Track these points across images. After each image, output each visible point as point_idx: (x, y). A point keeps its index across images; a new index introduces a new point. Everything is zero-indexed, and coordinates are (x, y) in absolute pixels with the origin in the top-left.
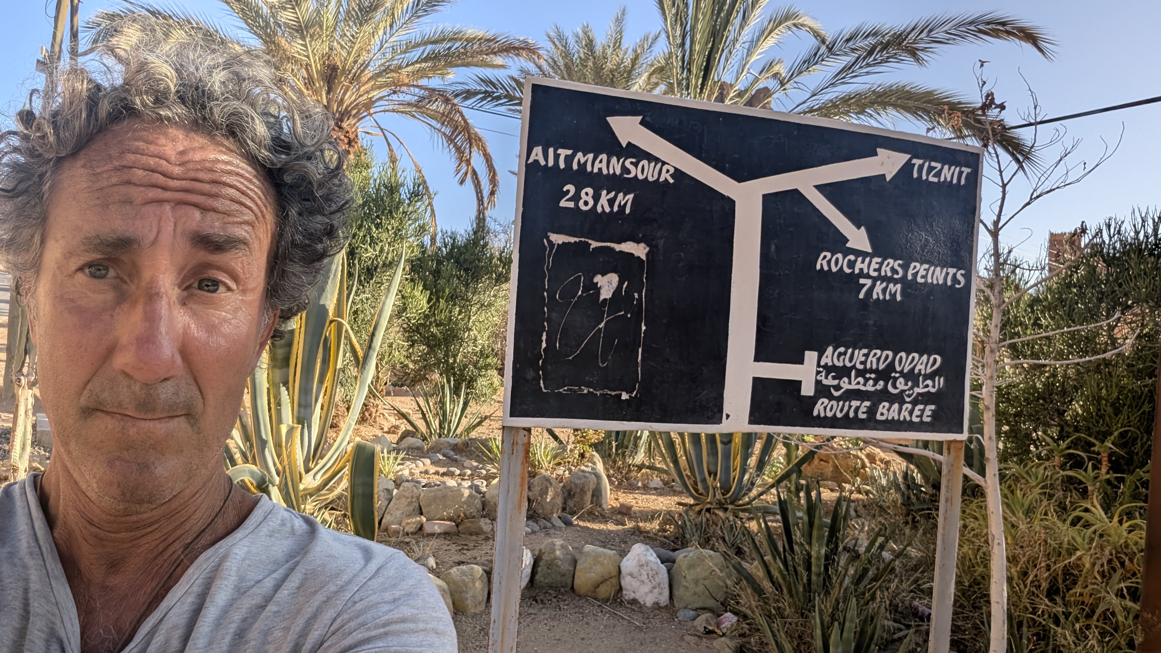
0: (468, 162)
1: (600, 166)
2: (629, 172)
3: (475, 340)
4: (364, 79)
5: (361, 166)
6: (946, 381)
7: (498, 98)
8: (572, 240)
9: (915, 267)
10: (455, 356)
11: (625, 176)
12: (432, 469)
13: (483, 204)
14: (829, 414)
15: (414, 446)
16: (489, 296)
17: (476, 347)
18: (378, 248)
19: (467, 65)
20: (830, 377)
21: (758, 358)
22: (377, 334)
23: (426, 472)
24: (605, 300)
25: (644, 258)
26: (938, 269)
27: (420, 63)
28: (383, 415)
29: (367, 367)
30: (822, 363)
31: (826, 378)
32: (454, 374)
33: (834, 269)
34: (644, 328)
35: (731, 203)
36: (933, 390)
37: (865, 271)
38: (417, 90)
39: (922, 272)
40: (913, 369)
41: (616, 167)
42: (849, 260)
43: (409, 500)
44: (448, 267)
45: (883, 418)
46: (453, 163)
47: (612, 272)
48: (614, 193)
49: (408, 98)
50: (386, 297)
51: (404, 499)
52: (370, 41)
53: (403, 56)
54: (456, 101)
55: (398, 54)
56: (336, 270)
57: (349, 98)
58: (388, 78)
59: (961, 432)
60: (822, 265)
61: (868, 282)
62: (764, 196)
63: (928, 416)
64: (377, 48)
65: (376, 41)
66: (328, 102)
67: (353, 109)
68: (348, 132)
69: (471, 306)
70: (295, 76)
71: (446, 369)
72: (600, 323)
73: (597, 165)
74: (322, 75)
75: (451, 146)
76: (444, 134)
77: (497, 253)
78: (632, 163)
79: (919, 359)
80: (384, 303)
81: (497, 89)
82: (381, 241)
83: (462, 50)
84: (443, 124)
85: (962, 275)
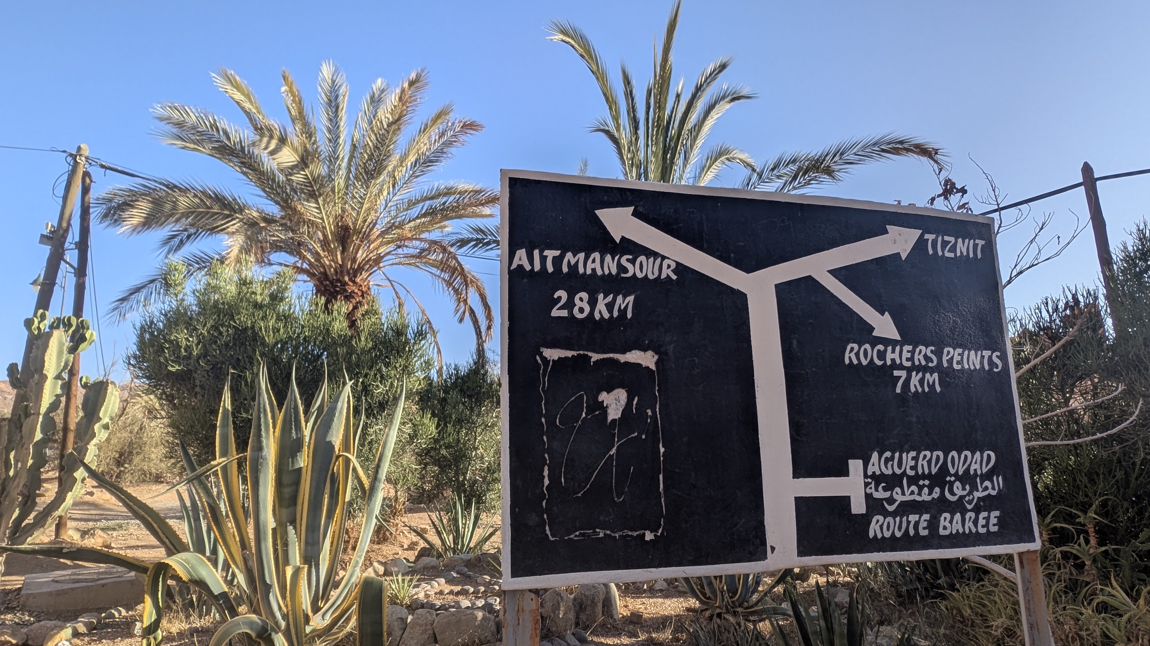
0: (465, 301)
1: (593, 266)
2: (626, 271)
3: (482, 457)
4: (373, 237)
5: (372, 312)
6: (1004, 480)
7: (488, 244)
8: (569, 354)
9: (949, 352)
10: (464, 474)
11: (623, 275)
12: (447, 588)
13: (481, 338)
14: (887, 534)
15: (428, 566)
16: (492, 417)
17: (483, 463)
18: (388, 384)
19: (460, 217)
20: (880, 488)
21: (797, 474)
22: (382, 465)
23: (441, 593)
24: (614, 421)
25: (653, 367)
26: (973, 352)
27: (420, 218)
28: (403, 533)
29: (373, 499)
30: (869, 473)
31: (877, 490)
32: (465, 491)
33: (865, 362)
34: (662, 450)
35: (743, 297)
36: (994, 493)
37: (898, 361)
38: (418, 243)
39: (957, 358)
40: (968, 469)
41: (611, 265)
42: (879, 351)
43: (424, 628)
44: (454, 395)
45: (947, 532)
46: (453, 305)
47: (619, 387)
48: (612, 295)
49: (411, 251)
50: (390, 429)
51: (418, 628)
52: (376, 201)
53: (405, 213)
54: (452, 250)
55: (402, 212)
56: (342, 408)
57: (361, 255)
58: (394, 234)
59: (1034, 540)
60: (850, 358)
61: (903, 374)
62: (777, 286)
63: (994, 525)
64: (382, 208)
65: (381, 201)
66: (342, 261)
67: (365, 265)
68: (361, 286)
69: (477, 427)
70: (311, 239)
71: (457, 487)
72: (610, 449)
73: (590, 266)
74: (336, 236)
75: (450, 289)
76: (443, 279)
77: (496, 380)
78: (628, 260)
79: (973, 458)
80: (388, 435)
81: (486, 236)
82: (391, 378)
83: (455, 204)
84: (442, 270)
85: (997, 356)
